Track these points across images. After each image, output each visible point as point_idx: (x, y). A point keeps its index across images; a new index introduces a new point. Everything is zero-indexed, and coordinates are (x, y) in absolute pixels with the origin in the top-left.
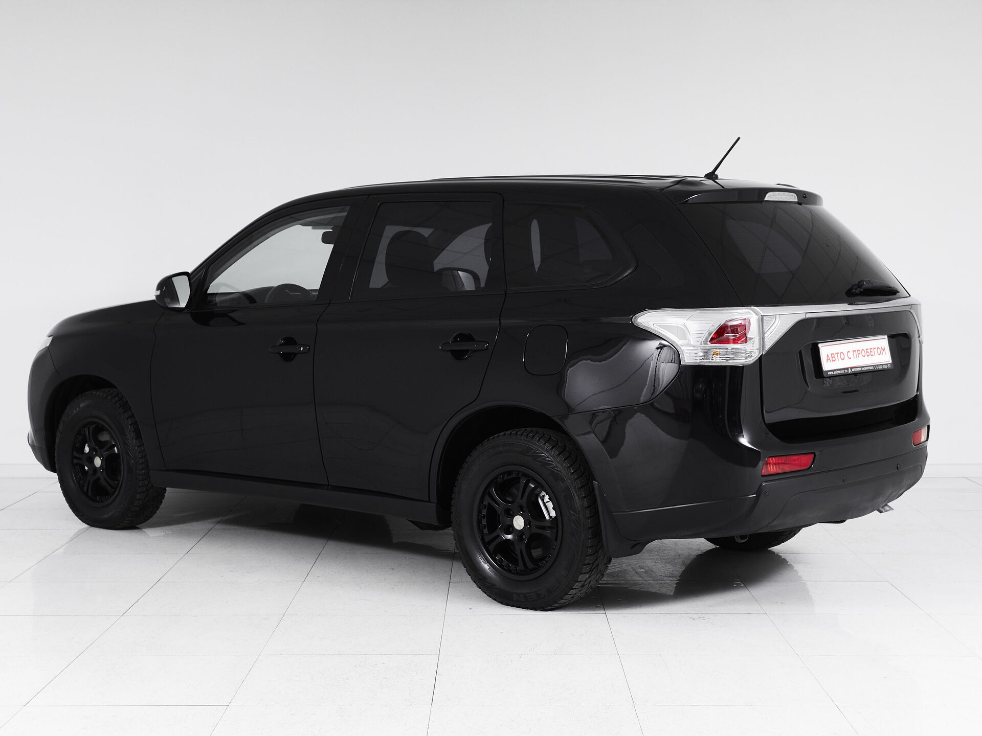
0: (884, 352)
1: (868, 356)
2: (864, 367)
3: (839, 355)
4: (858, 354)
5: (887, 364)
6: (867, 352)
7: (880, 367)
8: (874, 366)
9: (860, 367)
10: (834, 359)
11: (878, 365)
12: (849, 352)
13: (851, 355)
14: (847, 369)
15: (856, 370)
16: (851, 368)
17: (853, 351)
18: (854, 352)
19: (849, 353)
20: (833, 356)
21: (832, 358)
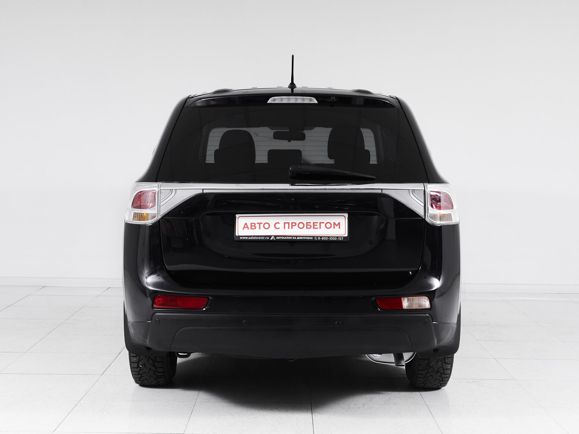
0: (337, 227)
1: (307, 228)
2: (296, 237)
3: (262, 225)
4: (292, 226)
5: (338, 237)
6: (307, 225)
7: (324, 239)
8: (313, 237)
9: (290, 236)
10: (254, 227)
11: (322, 237)
12: (278, 223)
13: (280, 226)
14: (269, 236)
15: (283, 238)
16: (276, 236)
18: (286, 224)
21: (252, 226)
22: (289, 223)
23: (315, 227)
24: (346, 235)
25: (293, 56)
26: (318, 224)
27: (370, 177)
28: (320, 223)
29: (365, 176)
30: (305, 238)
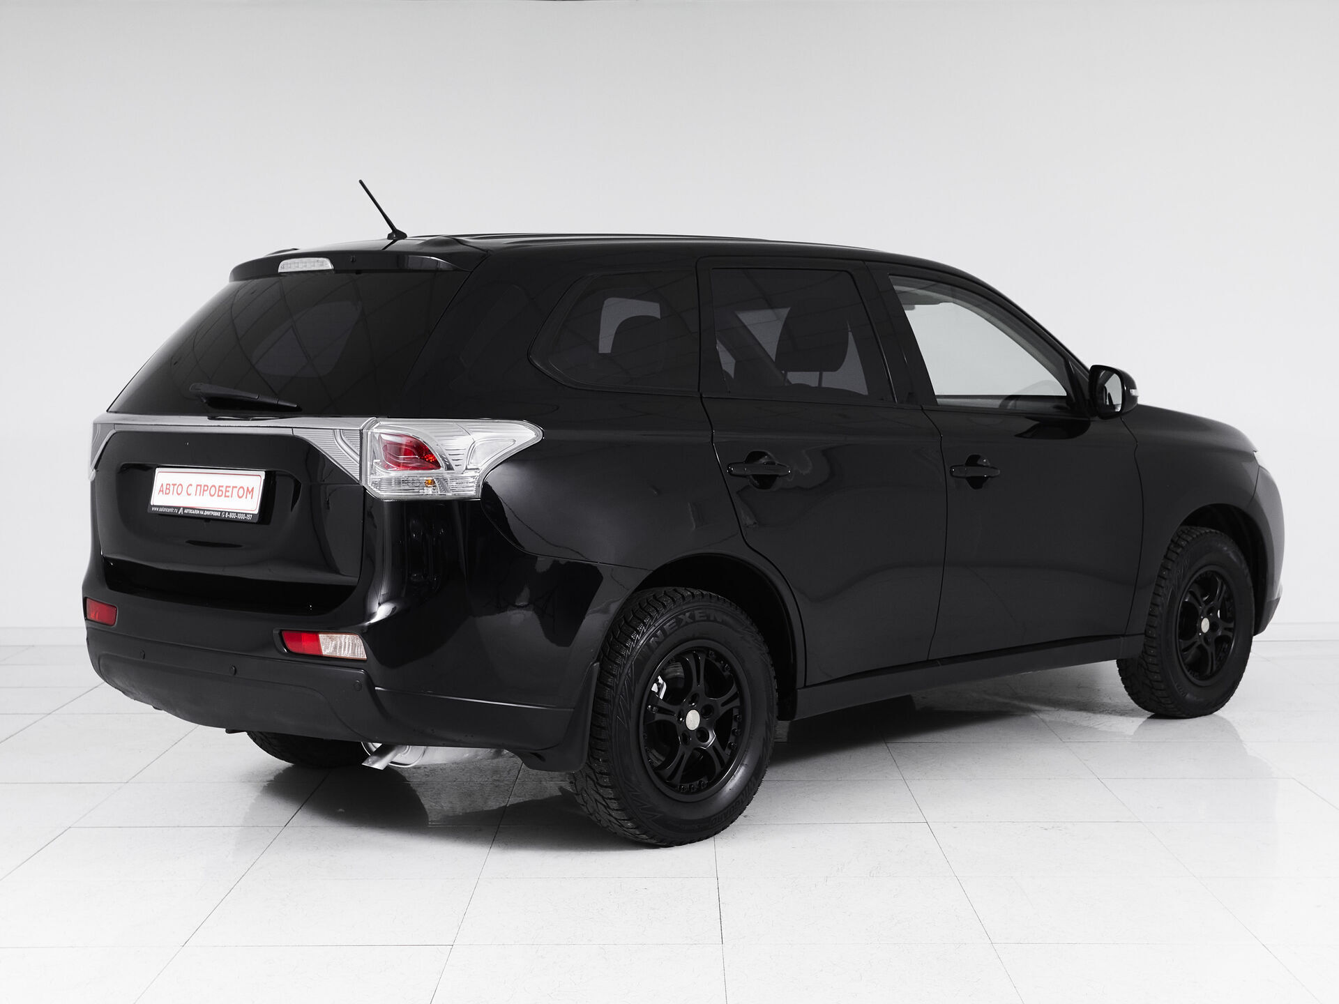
0: (249, 496)
1: (218, 496)
2: (204, 510)
3: (176, 487)
4: (204, 490)
5: (246, 514)
6: (219, 490)
7: (232, 516)
8: (221, 512)
9: (198, 509)
10: (168, 491)
11: (229, 513)
12: (191, 485)
13: (192, 490)
14: (179, 508)
15: (191, 511)
16: (185, 508)
17: (198, 485)
18: (199, 487)
19: (190, 487)
20: (168, 487)
21: (166, 490)
22: (201, 486)
23: (227, 494)
24: (256, 512)
25: (361, 182)
26: (230, 489)
27: (288, 404)
28: (233, 487)
29: (281, 403)
30: (213, 513)
